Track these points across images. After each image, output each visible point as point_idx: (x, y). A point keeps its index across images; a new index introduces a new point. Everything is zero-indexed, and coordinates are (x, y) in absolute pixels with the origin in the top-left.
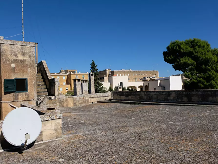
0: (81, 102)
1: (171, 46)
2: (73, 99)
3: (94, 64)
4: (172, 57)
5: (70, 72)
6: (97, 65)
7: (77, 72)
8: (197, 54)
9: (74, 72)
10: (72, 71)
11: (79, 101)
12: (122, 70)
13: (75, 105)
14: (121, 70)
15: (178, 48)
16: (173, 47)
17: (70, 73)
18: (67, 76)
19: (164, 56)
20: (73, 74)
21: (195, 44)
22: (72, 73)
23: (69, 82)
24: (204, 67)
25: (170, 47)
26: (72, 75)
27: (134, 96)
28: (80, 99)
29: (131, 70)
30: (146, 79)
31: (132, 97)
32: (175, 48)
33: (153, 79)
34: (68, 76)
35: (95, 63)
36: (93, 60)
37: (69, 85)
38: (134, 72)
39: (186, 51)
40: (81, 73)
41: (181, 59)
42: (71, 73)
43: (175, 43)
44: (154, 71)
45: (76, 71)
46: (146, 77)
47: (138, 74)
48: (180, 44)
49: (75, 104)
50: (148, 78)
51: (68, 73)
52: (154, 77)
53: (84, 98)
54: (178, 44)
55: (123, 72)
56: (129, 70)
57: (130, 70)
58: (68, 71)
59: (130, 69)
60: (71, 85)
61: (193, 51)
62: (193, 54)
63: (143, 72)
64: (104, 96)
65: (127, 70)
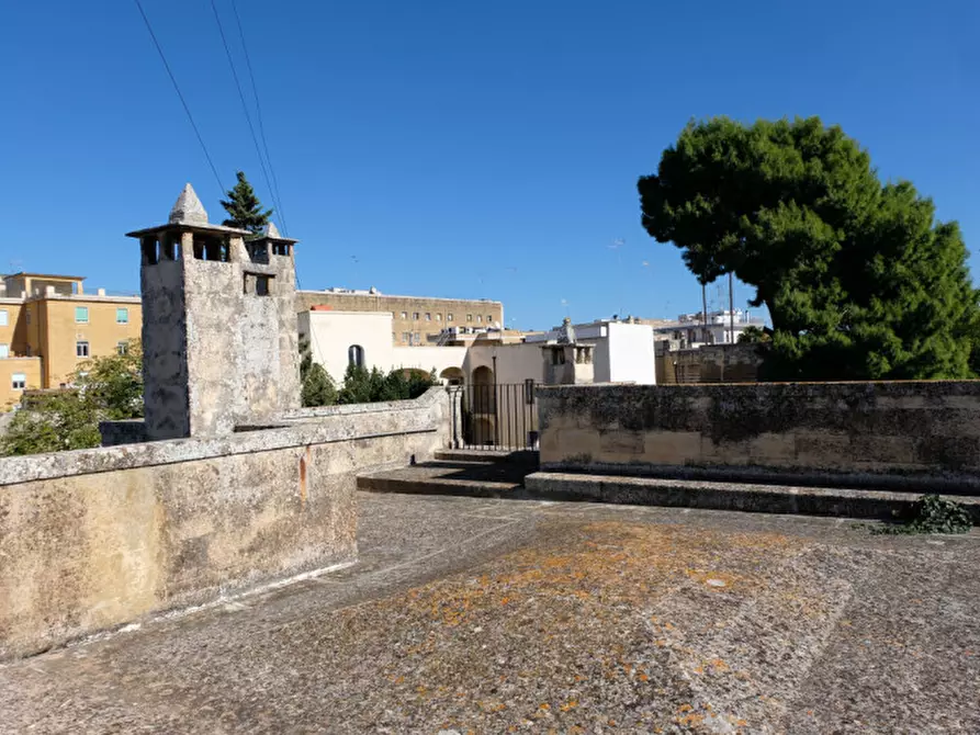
0: (267, 519)
1: (695, 147)
2: (163, 489)
3: (250, 203)
4: (706, 205)
5: (40, 285)
6: (269, 213)
7: (86, 291)
8: (841, 194)
9: (64, 287)
10: (51, 283)
11: (240, 516)
12: (332, 290)
13: (187, 575)
14: (327, 292)
15: (737, 156)
16: (710, 150)
17: (37, 291)
18: (19, 307)
19: (643, 200)
20: (59, 296)
21: (817, 142)
22: (50, 291)
23: (34, 345)
24: (879, 266)
25: (690, 151)
26: (49, 304)
27: (843, 438)
28: (257, 478)
29: (379, 295)
30: (459, 337)
31: (802, 446)
32: (717, 156)
33: (491, 336)
34: (24, 306)
35: (256, 194)
36: (240, 176)
37: (36, 361)
38: (394, 301)
39: (789, 176)
40: (108, 293)
41: (763, 214)
42: (43, 292)
43: (716, 128)
44: (484, 305)
45: (80, 283)
46: (458, 330)
47: (411, 311)
48: (748, 135)
49: (189, 555)
50: (465, 331)
51: (27, 293)
52: (497, 331)
53: (310, 461)
54: (736, 136)
55: (340, 300)
56: (366, 293)
57: (371, 292)
58: (28, 281)
59: (374, 290)
60: (42, 361)
61: (823, 178)
62: (821, 190)
63: (436, 304)
64: (403, 426)
65: (357, 293)
